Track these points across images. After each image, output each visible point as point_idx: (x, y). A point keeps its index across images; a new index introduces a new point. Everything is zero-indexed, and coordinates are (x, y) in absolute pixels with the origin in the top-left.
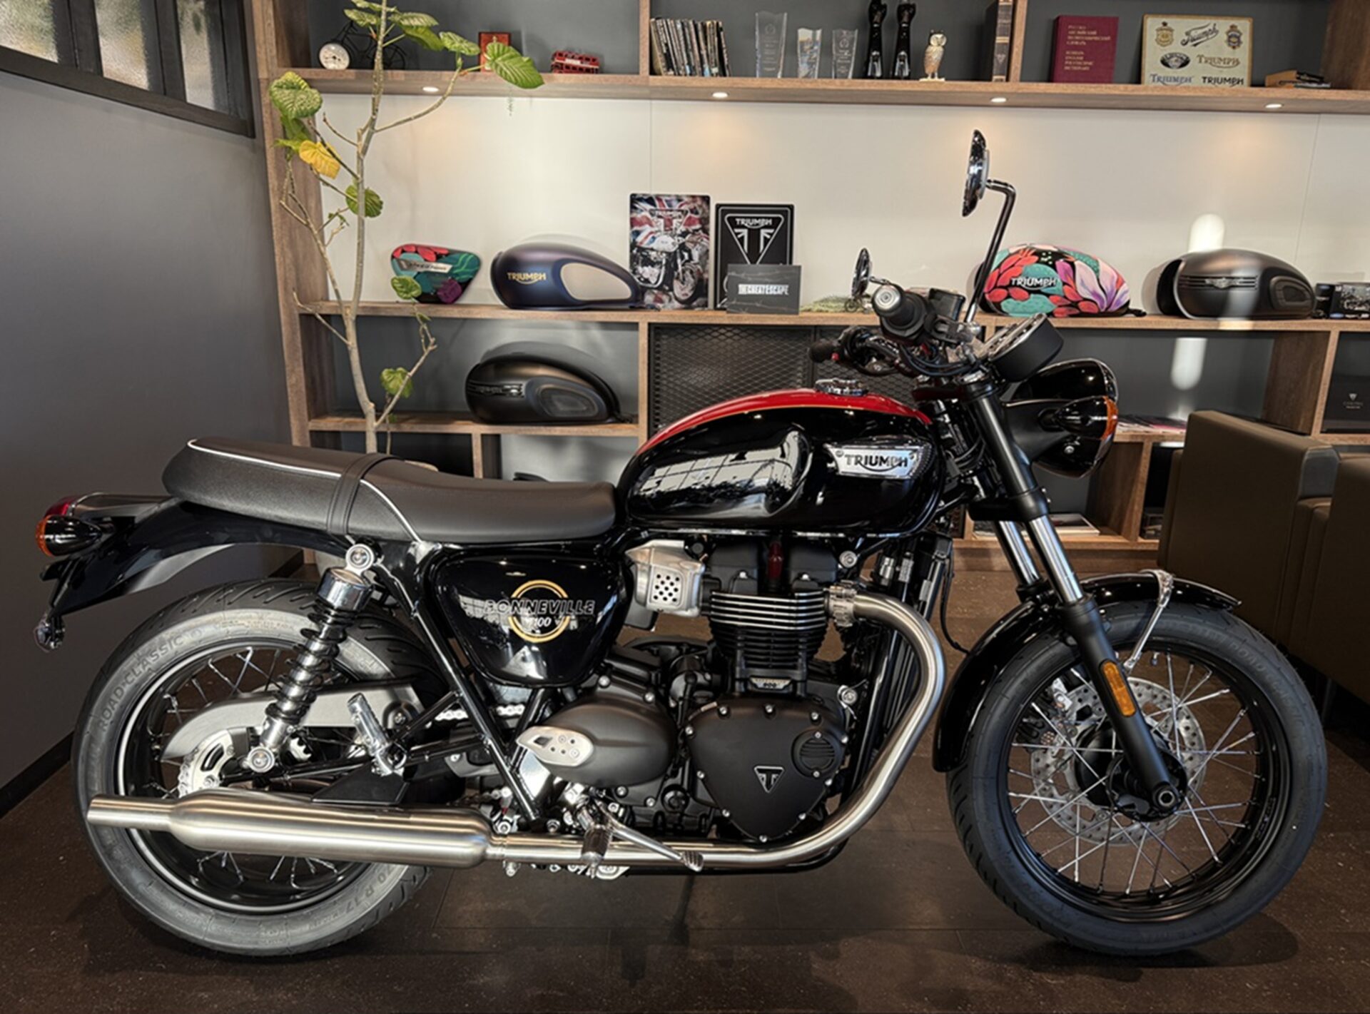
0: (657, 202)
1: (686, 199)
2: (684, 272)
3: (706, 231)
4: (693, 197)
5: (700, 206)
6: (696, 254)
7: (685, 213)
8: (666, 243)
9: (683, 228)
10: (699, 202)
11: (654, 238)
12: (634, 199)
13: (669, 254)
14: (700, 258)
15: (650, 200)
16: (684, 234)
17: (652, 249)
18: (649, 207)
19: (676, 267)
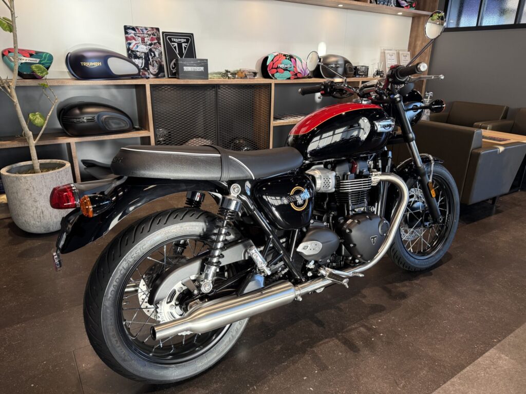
0: (136, 30)
1: (149, 29)
2: (153, 61)
3: (160, 44)
4: (152, 28)
5: (156, 32)
6: (157, 54)
7: (150, 35)
8: (143, 49)
9: (149, 42)
10: (155, 31)
11: (137, 46)
12: (126, 28)
13: (145, 53)
14: (159, 55)
15: (133, 29)
16: (151, 45)
17: (137, 51)
18: (133, 32)
19: (149, 60)
